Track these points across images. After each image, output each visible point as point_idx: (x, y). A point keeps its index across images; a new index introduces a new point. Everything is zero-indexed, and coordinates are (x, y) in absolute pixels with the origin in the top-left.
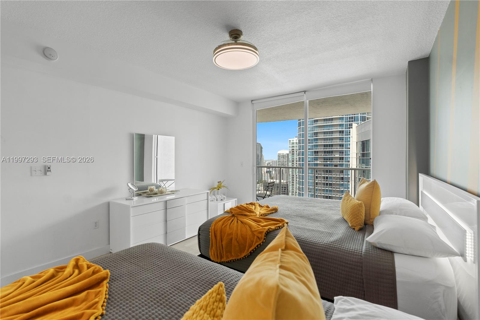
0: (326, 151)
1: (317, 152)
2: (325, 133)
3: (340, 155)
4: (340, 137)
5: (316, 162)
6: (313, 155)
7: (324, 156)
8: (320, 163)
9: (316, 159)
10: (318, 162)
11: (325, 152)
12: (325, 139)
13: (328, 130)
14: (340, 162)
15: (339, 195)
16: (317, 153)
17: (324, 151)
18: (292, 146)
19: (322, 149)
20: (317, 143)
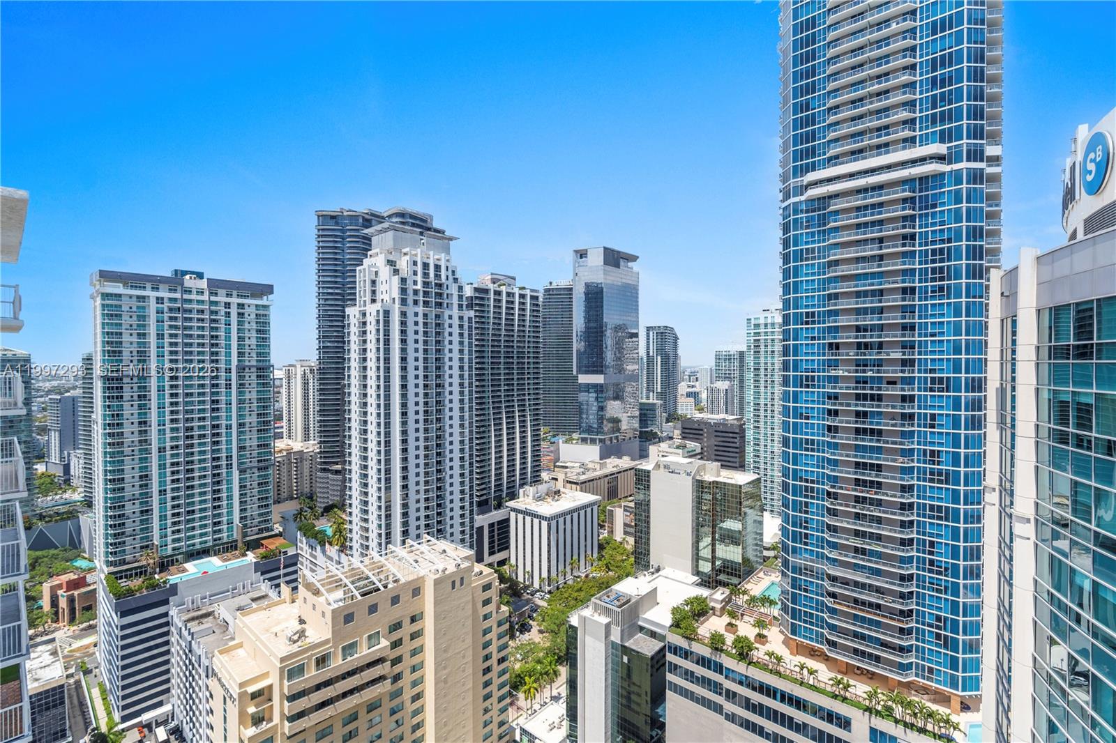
0: (861, 342)
1: (837, 346)
2: (858, 294)
3: (904, 354)
4: (903, 306)
5: (833, 373)
6: (824, 355)
7: (857, 355)
8: (846, 374)
9: (834, 364)
10: (841, 373)
11: (859, 345)
12: (858, 312)
13: (869, 285)
14: (903, 371)
15: (901, 460)
16: (837, 348)
17: (858, 343)
18: (755, 333)
19: (850, 338)
20: (835, 322)
